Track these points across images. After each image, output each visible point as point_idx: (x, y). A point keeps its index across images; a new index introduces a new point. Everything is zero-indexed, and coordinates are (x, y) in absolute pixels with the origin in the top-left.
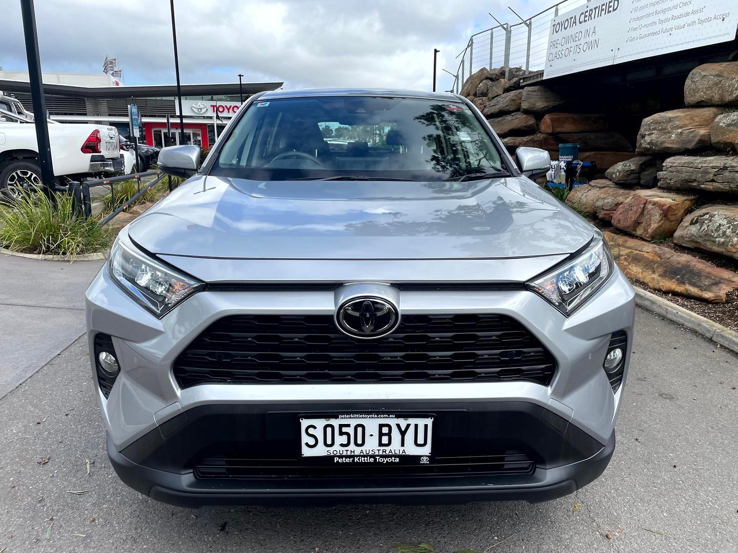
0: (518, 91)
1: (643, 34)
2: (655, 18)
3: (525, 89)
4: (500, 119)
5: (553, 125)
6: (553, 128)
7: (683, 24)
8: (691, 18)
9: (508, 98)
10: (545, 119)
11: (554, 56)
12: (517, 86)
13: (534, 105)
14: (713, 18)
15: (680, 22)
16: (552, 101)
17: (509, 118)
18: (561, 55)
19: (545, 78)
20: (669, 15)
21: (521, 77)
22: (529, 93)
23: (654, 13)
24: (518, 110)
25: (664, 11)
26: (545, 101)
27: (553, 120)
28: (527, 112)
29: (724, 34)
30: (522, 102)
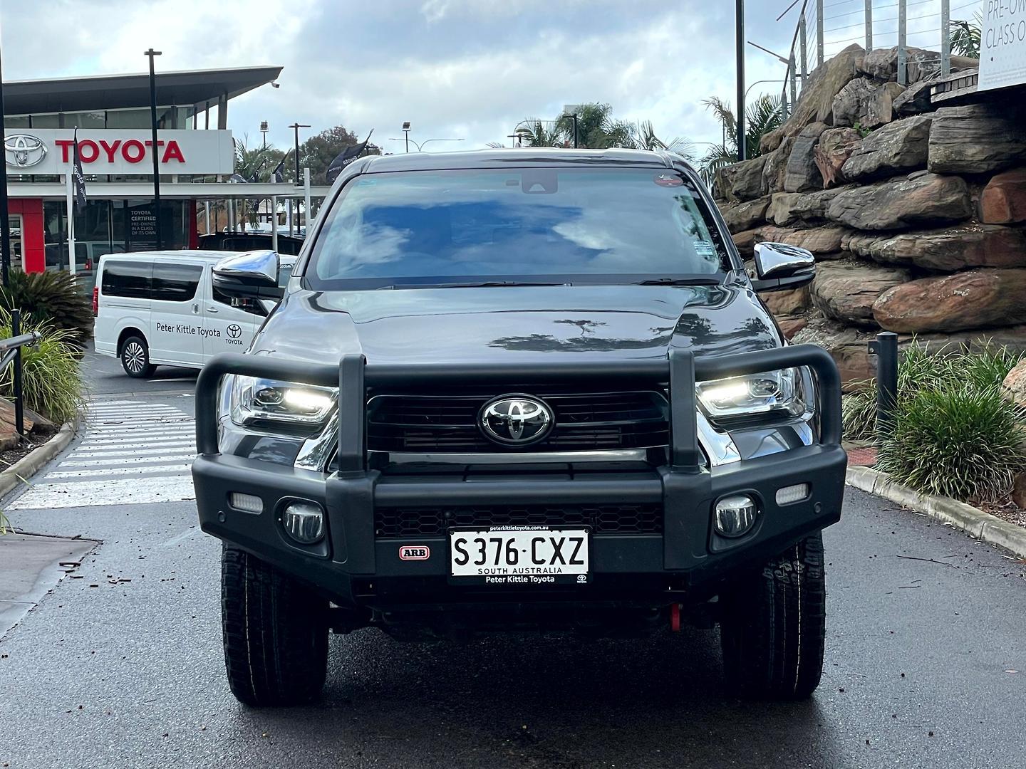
0: (924, 117)
3: (936, 113)
4: (881, 188)
5: (1011, 203)
6: (1013, 210)
9: (902, 134)
10: (991, 188)
11: (996, 38)
12: (923, 103)
13: (960, 153)
16: (1008, 142)
17: (901, 185)
18: (1010, 35)
19: (982, 87)
21: (931, 82)
22: (945, 123)
24: (921, 165)
26: (989, 143)
27: (1007, 190)
28: (943, 171)
30: (930, 147)
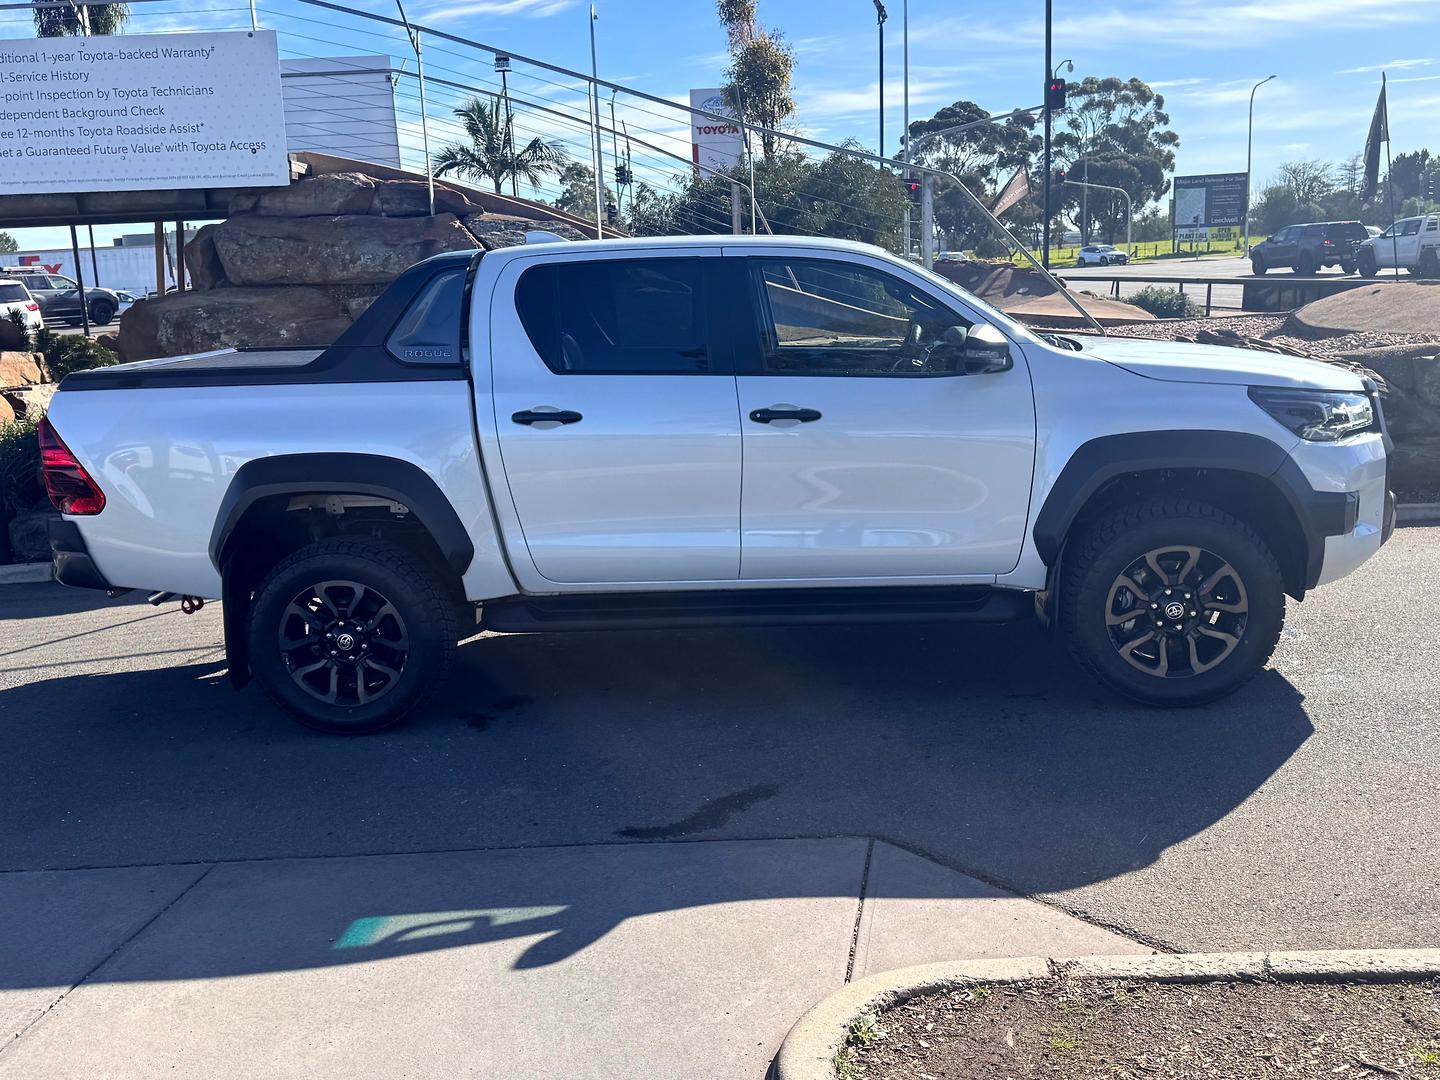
1: (37, 148)
2: (68, 124)
7: (150, 145)
8: (173, 138)
14: (228, 147)
15: (143, 140)
20: (111, 123)
23: (60, 114)
25: (93, 115)
29: (264, 175)
